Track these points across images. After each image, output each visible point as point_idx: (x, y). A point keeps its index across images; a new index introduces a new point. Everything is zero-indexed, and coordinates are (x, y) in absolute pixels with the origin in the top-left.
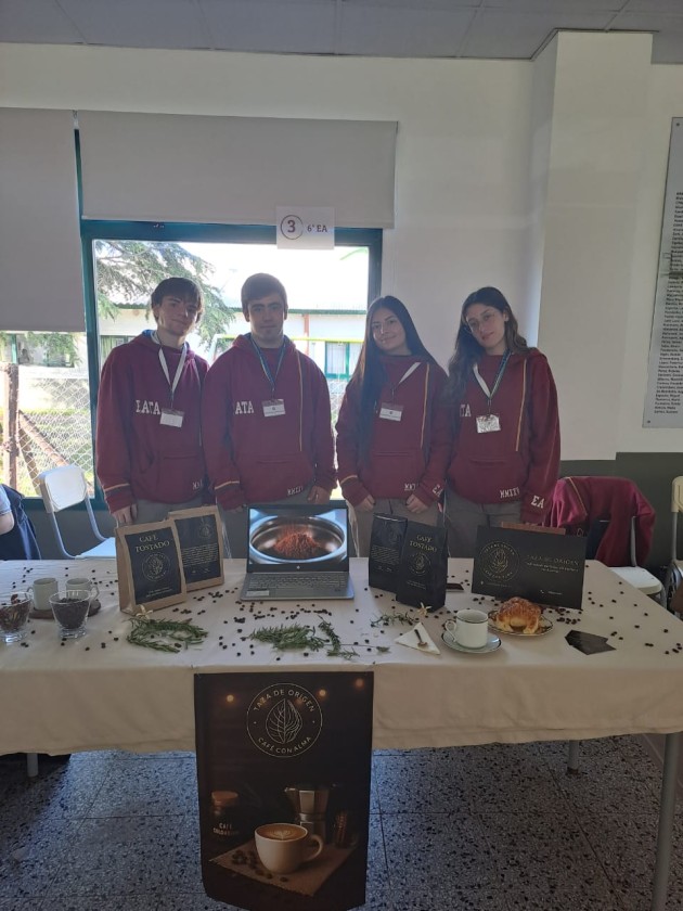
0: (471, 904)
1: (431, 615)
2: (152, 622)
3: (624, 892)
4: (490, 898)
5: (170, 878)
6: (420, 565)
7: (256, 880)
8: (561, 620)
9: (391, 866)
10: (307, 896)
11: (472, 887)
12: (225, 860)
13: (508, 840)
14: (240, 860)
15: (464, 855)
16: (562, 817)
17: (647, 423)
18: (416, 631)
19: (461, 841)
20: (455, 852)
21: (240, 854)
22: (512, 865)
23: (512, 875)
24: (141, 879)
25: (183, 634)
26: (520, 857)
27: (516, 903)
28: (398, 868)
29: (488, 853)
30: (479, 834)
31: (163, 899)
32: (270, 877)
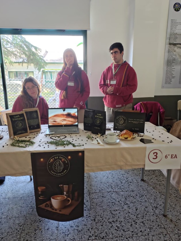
0: (114, 215)
1: (102, 136)
2: (19, 140)
3: (156, 209)
4: (119, 213)
5: (29, 212)
6: (98, 122)
7: (52, 211)
8: (139, 136)
9: (92, 207)
10: (67, 215)
11: (115, 211)
12: (43, 206)
13: (124, 198)
14: (47, 206)
15: (112, 203)
16: (139, 192)
17: (163, 87)
18: (97, 140)
19: (111, 199)
20: (110, 202)
21: (47, 204)
22: (125, 204)
23: (126, 207)
24: (21, 213)
25: (28, 143)
26: (128, 202)
27: (127, 214)
28: (94, 207)
29: (119, 202)
30: (116, 197)
31: (27, 218)
32: (56, 210)
